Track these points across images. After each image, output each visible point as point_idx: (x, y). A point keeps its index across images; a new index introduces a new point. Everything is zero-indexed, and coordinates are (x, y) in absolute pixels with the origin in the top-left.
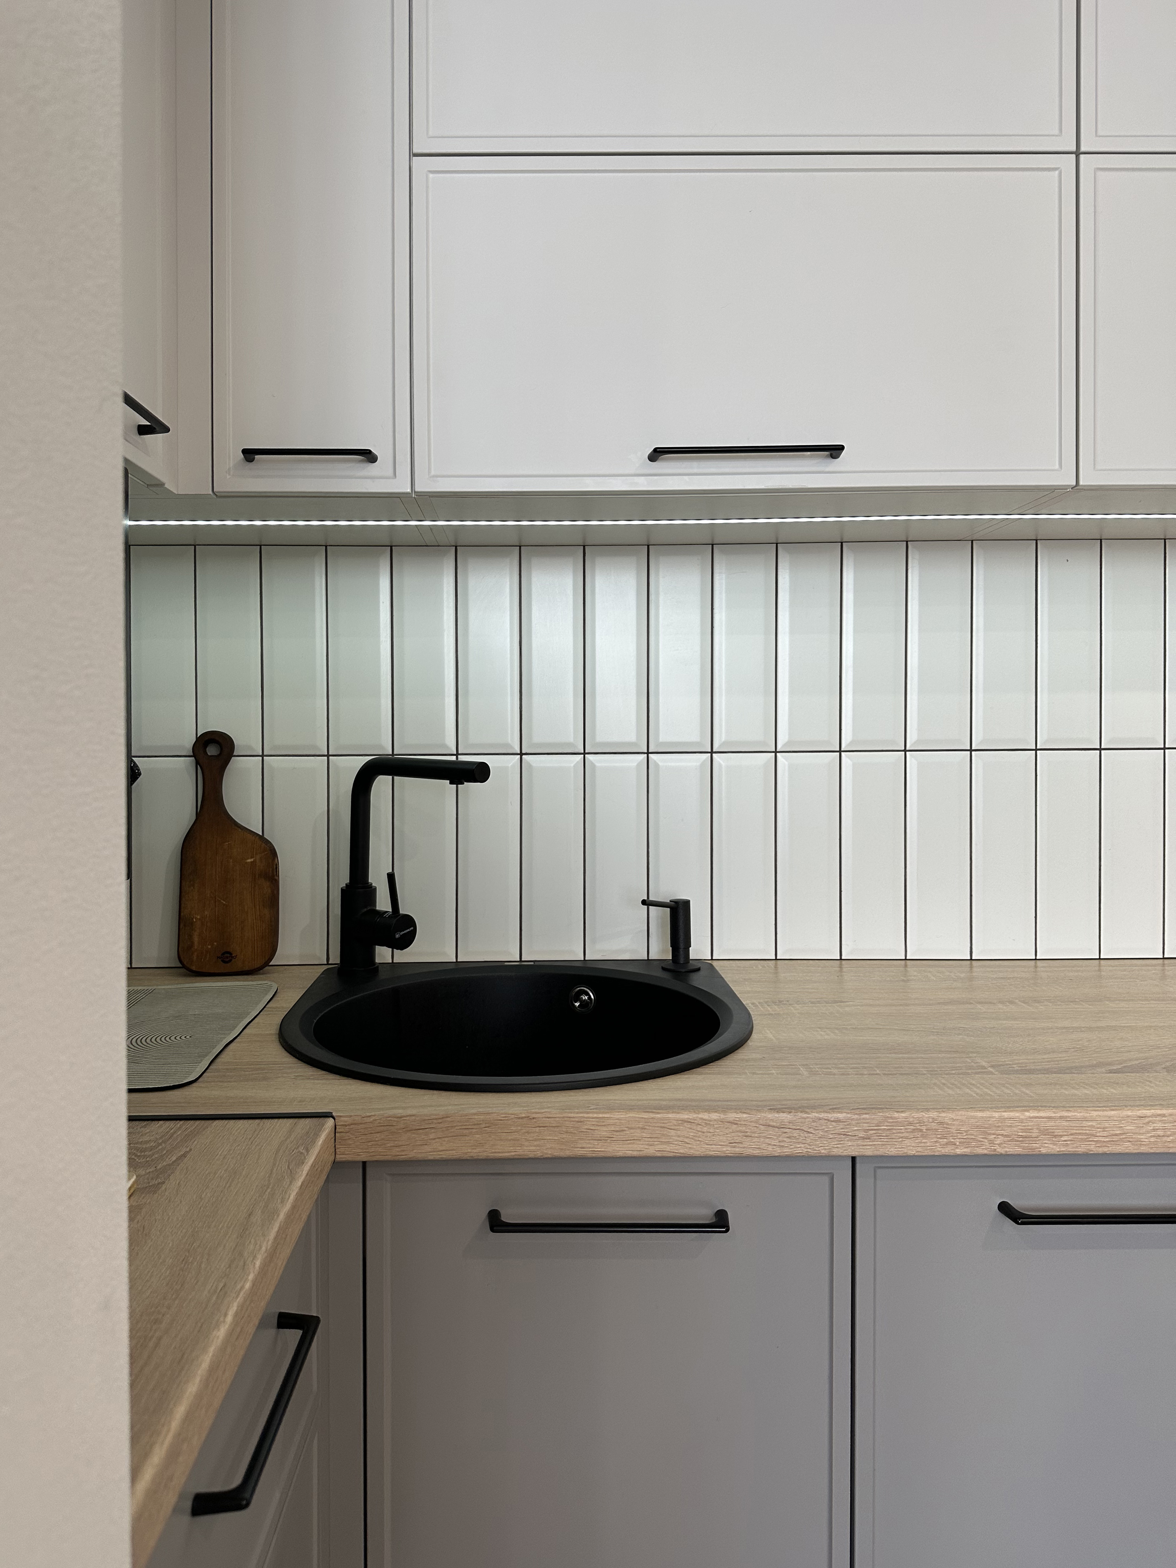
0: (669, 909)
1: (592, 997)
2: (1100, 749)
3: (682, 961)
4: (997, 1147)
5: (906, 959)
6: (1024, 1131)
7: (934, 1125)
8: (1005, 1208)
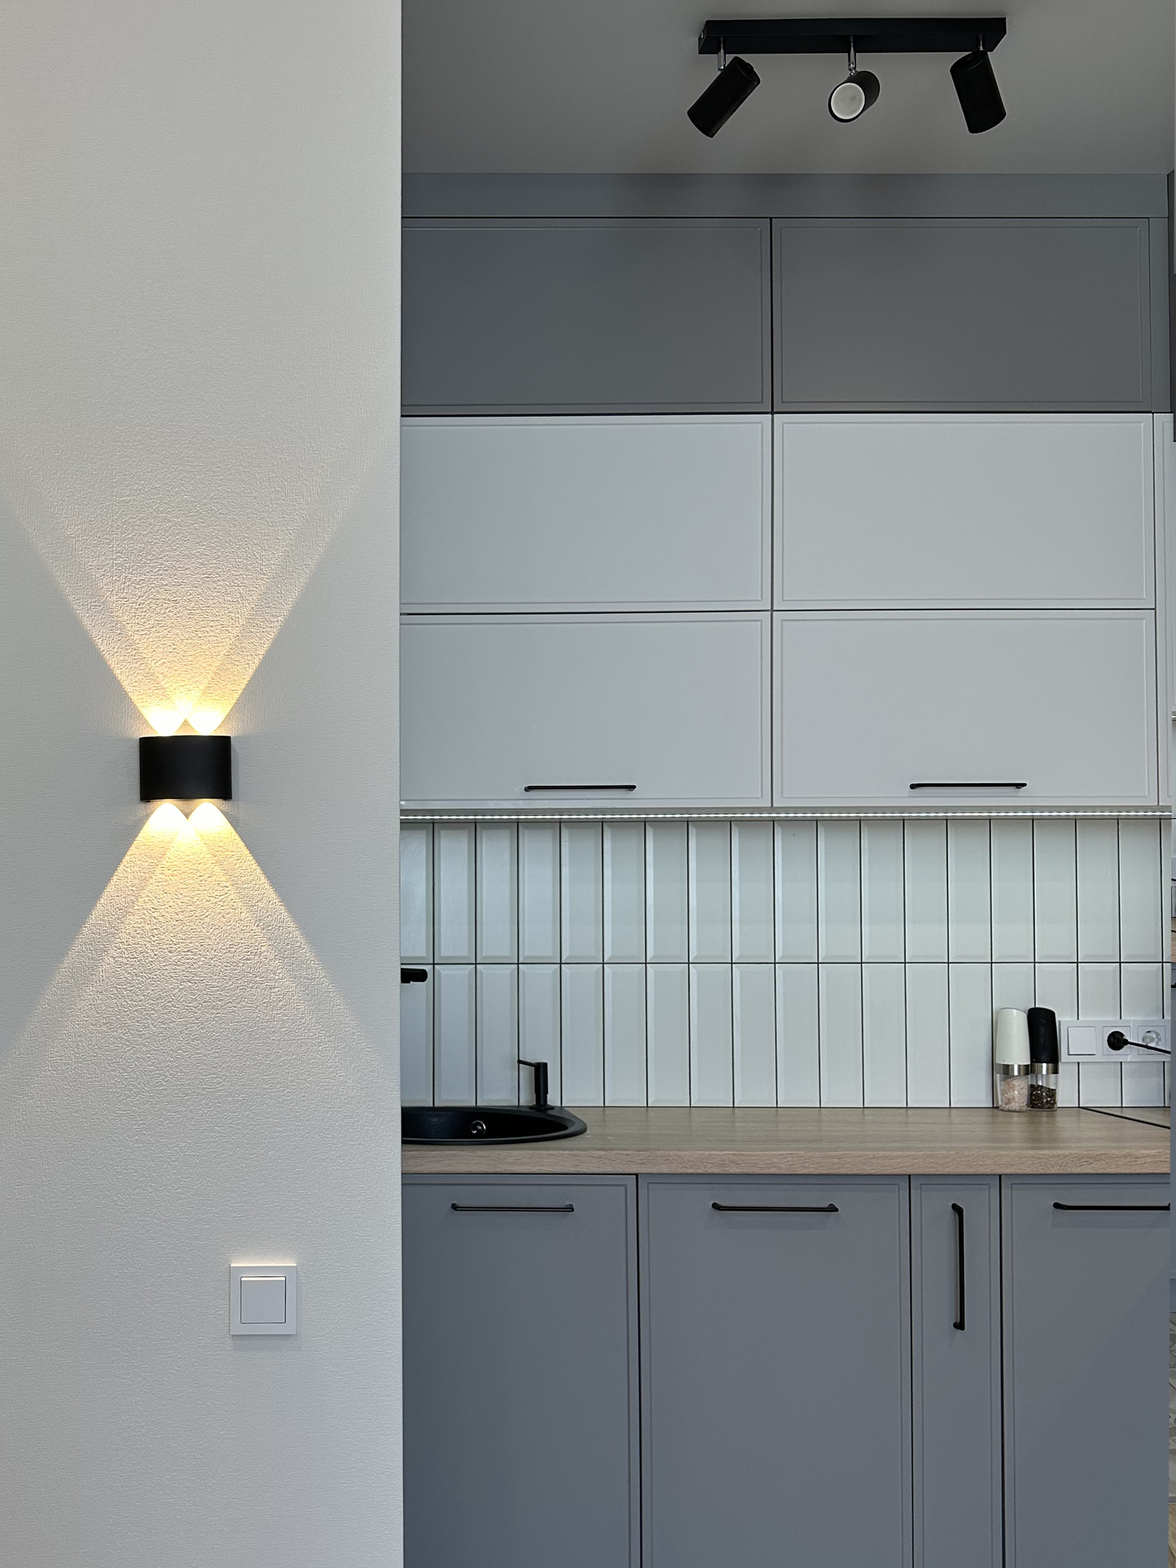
0: (533, 1068)
1: (485, 1127)
2: (818, 963)
3: (542, 1103)
4: (708, 1169)
5: (690, 1107)
6: (720, 1161)
7: (676, 1158)
8: (716, 1206)
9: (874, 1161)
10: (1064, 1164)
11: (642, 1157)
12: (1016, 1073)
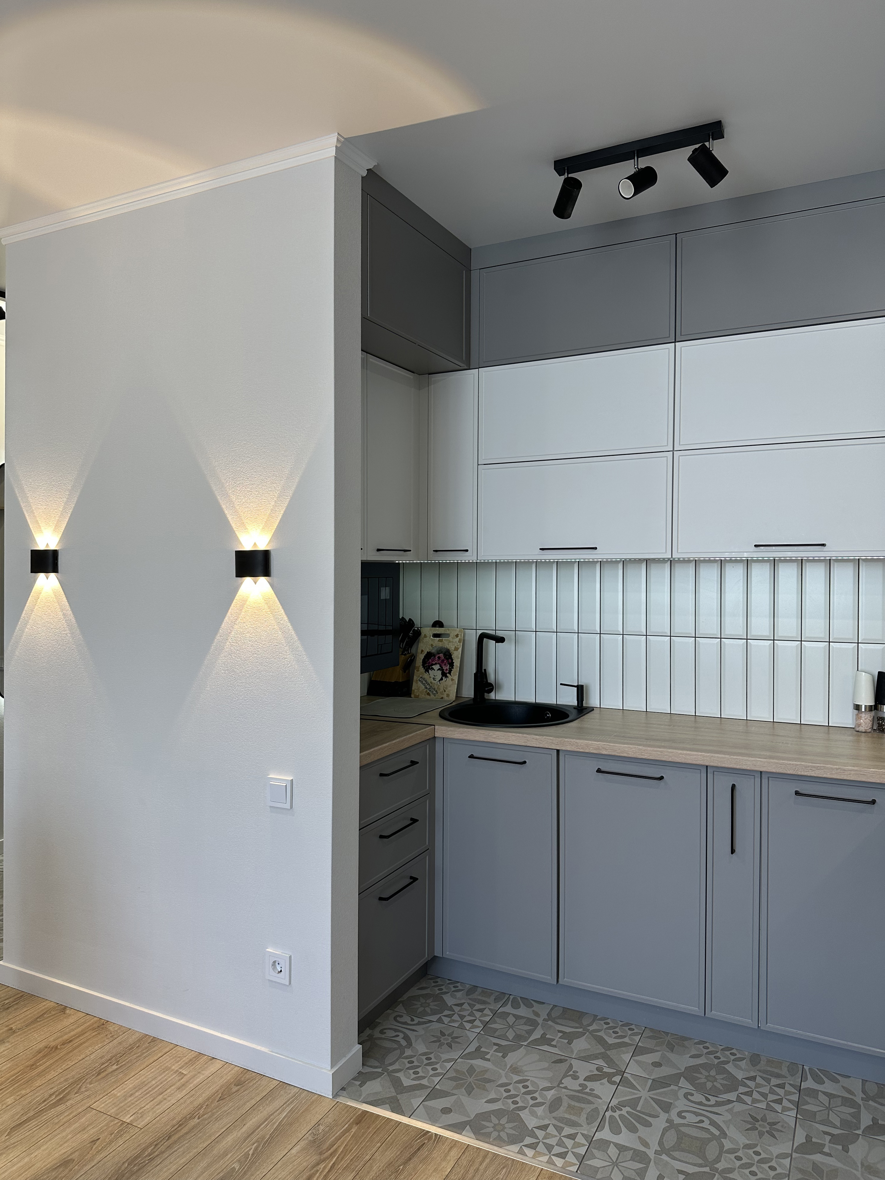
0: (576, 687)
3: (580, 705)
8: (598, 770)
9: (681, 755)
10: (796, 769)
11: (557, 741)
12: (863, 710)
